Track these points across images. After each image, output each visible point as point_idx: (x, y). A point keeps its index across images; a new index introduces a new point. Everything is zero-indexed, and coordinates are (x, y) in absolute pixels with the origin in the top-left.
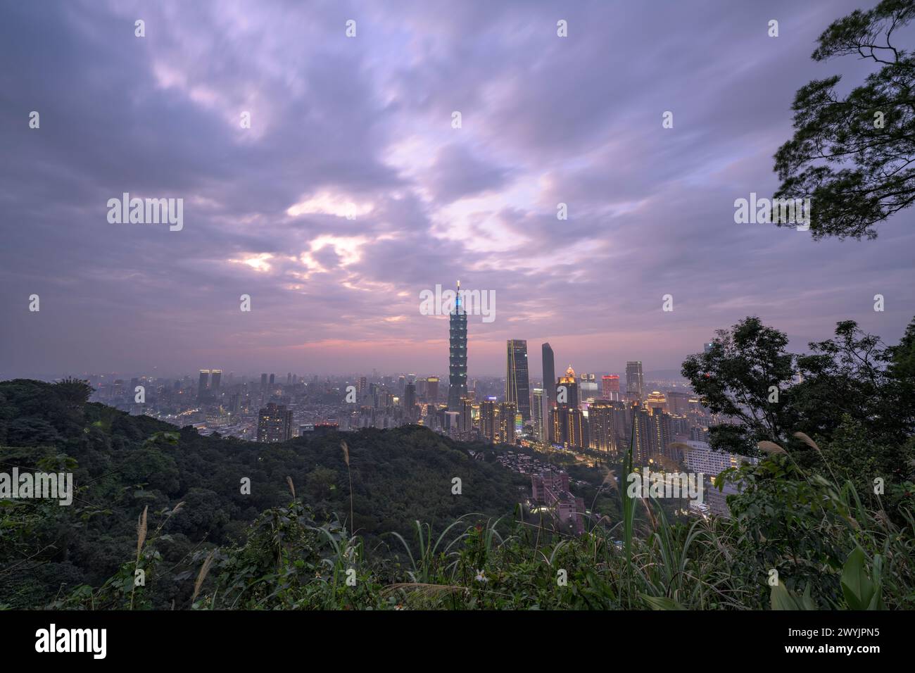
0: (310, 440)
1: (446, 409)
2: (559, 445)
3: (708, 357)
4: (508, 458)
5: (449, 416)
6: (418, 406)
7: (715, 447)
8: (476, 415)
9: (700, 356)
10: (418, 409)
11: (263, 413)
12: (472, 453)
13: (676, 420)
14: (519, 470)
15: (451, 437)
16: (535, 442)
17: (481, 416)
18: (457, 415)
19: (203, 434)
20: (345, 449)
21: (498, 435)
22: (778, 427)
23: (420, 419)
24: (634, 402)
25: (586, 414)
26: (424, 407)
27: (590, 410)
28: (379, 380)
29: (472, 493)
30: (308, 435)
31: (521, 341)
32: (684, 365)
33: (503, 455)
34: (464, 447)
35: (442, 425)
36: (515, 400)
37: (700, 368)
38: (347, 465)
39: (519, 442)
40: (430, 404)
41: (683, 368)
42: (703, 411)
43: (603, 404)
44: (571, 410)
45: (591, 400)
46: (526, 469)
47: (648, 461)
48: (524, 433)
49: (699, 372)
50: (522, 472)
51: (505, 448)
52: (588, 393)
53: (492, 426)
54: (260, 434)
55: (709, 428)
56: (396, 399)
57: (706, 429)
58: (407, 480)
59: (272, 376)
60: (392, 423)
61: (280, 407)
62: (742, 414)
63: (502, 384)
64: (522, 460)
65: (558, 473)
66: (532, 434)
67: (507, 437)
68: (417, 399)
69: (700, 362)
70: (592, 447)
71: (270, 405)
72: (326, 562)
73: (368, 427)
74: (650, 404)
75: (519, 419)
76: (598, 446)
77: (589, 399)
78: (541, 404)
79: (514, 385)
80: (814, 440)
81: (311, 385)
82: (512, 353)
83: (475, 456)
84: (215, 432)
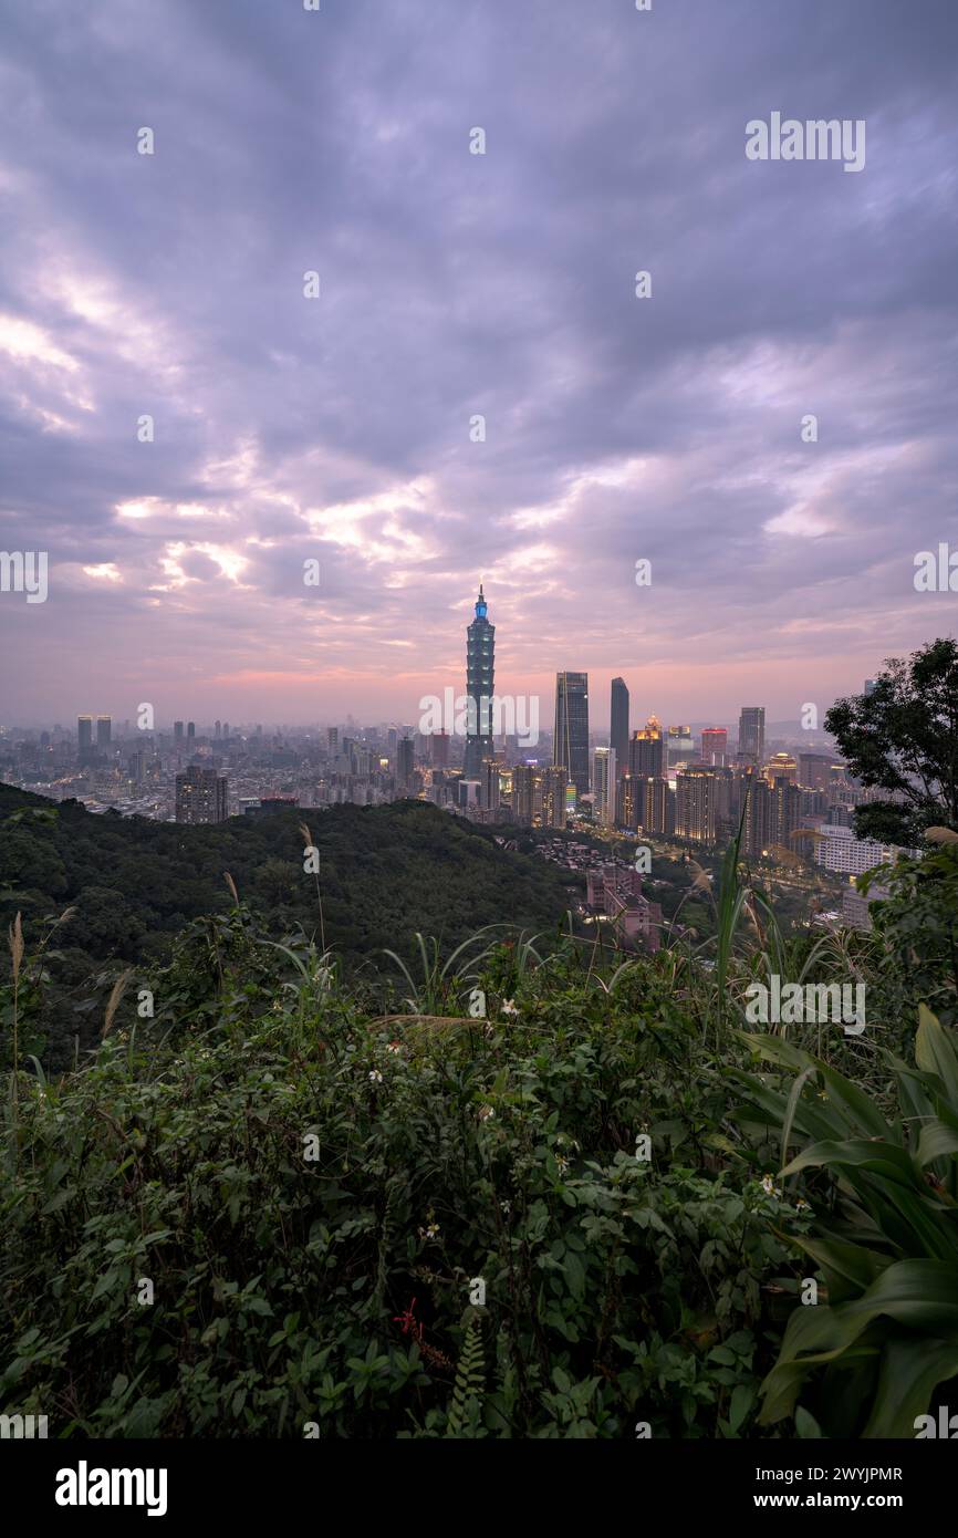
0: (257, 821)
1: (462, 777)
2: (629, 829)
3: (867, 702)
4: (554, 848)
5: (465, 787)
6: (418, 773)
7: (861, 835)
8: (507, 786)
9: (855, 699)
10: (419, 776)
11: (180, 780)
12: (500, 841)
13: (808, 795)
14: (569, 865)
15: (469, 817)
16: (594, 825)
17: (513, 787)
18: (477, 786)
19: (93, 811)
21: (538, 815)
23: (422, 791)
24: (747, 769)
25: (673, 785)
26: (428, 774)
27: (679, 779)
28: (357, 732)
29: (500, 896)
30: (253, 813)
31: (579, 674)
32: (829, 713)
33: (545, 843)
34: (488, 832)
35: (455, 800)
36: (566, 764)
37: (853, 718)
39: (570, 825)
40: (435, 769)
41: (827, 719)
42: (850, 782)
43: (701, 771)
44: (651, 779)
45: (683, 765)
46: (579, 864)
47: (760, 852)
48: (577, 812)
49: (851, 725)
50: (573, 867)
51: (548, 833)
52: (678, 755)
53: (530, 802)
54: (179, 811)
55: (856, 807)
56: (384, 761)
57: (851, 809)
58: (404, 877)
59: (191, 726)
60: (379, 796)
61: (208, 773)
62: (908, 787)
63: (548, 739)
64: (574, 851)
65: (627, 869)
66: (590, 814)
67: (552, 818)
68: (416, 761)
69: (854, 709)
70: (679, 832)
71: (190, 769)
72: (289, 988)
73: (343, 802)
74: (772, 771)
75: (571, 791)
76: (688, 833)
77: (678, 764)
78: (606, 770)
79: (566, 742)
81: (253, 740)
82: (565, 693)
83: (504, 844)
84: (111, 808)
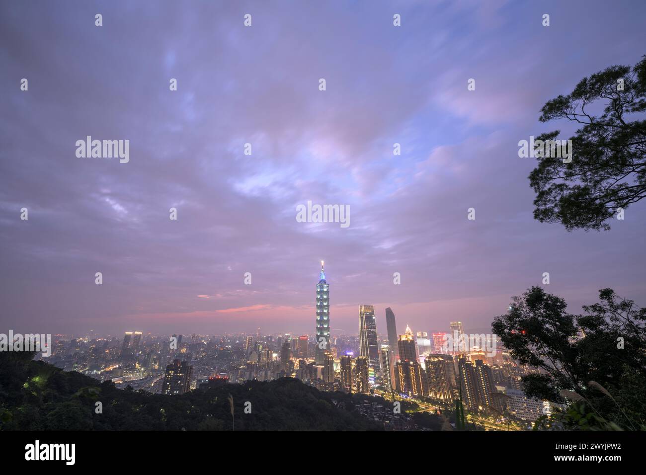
0: (205, 392)
1: (314, 363)
2: (404, 394)
3: (510, 318)
4: (364, 406)
5: (316, 369)
6: (291, 361)
7: (529, 396)
8: (337, 368)
9: (503, 317)
10: (292, 363)
11: (169, 368)
12: (335, 403)
13: (495, 370)
14: (374, 418)
15: (318, 387)
16: (385, 391)
17: (341, 369)
18: (322, 368)
19: (118, 388)
20: (232, 402)
21: (355, 386)
22: (575, 376)
23: (293, 372)
24: (460, 356)
25: (424, 366)
26: (297, 362)
27: (426, 362)
28: (262, 339)
30: (203, 387)
31: (369, 306)
32: (493, 325)
33: (360, 404)
34: (328, 396)
35: (311, 376)
36: (367, 355)
37: (506, 327)
38: (232, 415)
39: (372, 391)
40: (301, 359)
41: (493, 327)
42: (515, 363)
43: (436, 357)
44: (411, 363)
45: (426, 354)
46: (379, 417)
47: (478, 408)
48: (376, 383)
49: (506, 331)
50: (376, 419)
51: (361, 397)
52: (423, 349)
53: (350, 378)
54: (165, 387)
55: (522, 378)
56: (275, 355)
57: (519, 379)
59: (179, 337)
60: (271, 377)
61: (184, 363)
62: (545, 365)
63: (357, 341)
64: (376, 409)
65: (406, 420)
66: (382, 384)
67: (363, 387)
68: (291, 355)
69: (505, 323)
70: (431, 395)
71: (176, 361)
73: (252, 380)
74: (473, 357)
75: (371, 371)
76: (436, 394)
77: (424, 353)
78: (388, 358)
79: (366, 342)
80: (606, 387)
81: (209, 344)
82: (363, 316)
83: (337, 405)
84: (128, 386)
